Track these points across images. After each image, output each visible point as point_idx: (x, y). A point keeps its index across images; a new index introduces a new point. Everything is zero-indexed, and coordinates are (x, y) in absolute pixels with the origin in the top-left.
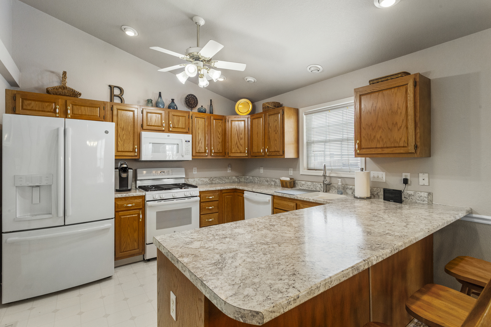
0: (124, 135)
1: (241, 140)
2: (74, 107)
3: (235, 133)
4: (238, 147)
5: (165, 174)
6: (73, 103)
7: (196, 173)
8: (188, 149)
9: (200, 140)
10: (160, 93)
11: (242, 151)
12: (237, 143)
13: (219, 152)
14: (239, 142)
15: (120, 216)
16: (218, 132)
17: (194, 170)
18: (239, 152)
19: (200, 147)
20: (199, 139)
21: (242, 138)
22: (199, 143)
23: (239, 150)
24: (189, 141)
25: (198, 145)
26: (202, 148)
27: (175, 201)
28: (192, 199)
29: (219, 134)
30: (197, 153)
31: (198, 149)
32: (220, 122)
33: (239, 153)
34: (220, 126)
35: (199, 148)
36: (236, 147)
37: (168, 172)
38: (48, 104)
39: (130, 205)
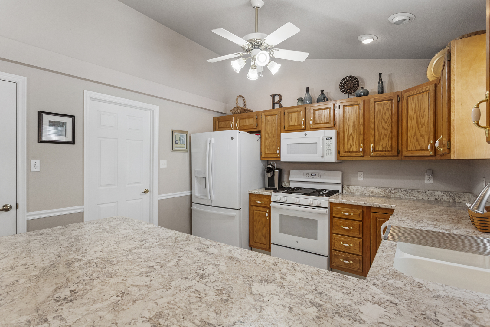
0: (269, 138)
1: (422, 127)
2: (240, 120)
3: (413, 117)
4: (417, 140)
5: (316, 177)
6: (239, 118)
7: (362, 179)
8: (330, 148)
9: (351, 135)
10: (308, 88)
11: (424, 146)
12: (416, 132)
13: (384, 150)
14: (419, 131)
15: (253, 210)
16: (384, 119)
17: (358, 175)
18: (419, 148)
19: (351, 145)
20: (349, 134)
21: (424, 124)
22: (349, 139)
23: (419, 144)
24: (331, 138)
25: (348, 142)
26: (354, 145)
27: (297, 208)
28: (318, 210)
29: (386, 122)
30: (346, 152)
31: (347, 147)
32: (387, 104)
33: (419, 150)
34: (387, 109)
35: (349, 146)
36: (415, 141)
37: (320, 175)
38: (228, 122)
39: (259, 202)
